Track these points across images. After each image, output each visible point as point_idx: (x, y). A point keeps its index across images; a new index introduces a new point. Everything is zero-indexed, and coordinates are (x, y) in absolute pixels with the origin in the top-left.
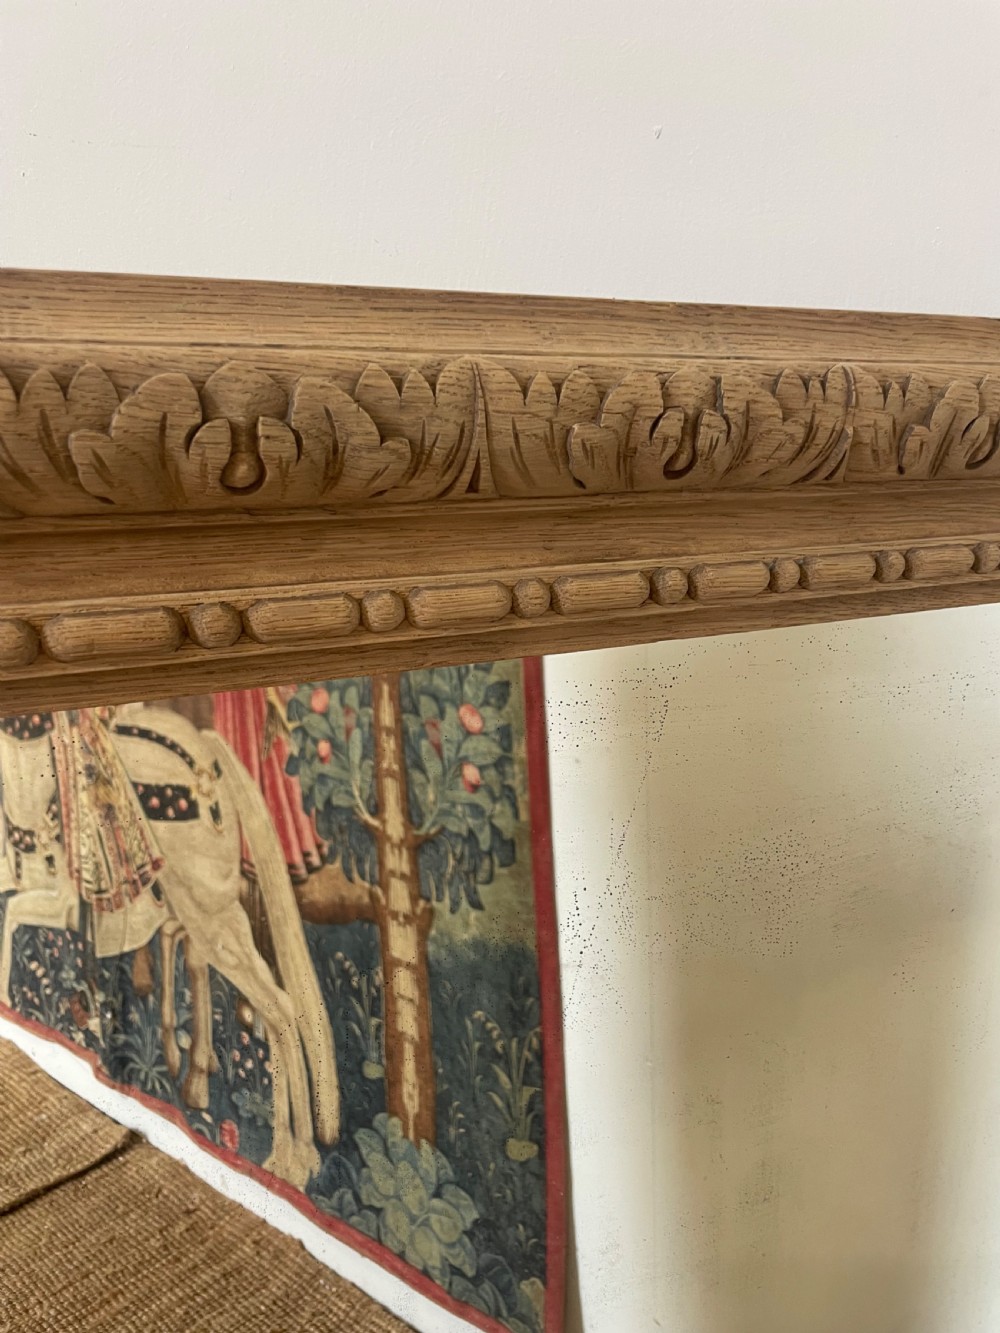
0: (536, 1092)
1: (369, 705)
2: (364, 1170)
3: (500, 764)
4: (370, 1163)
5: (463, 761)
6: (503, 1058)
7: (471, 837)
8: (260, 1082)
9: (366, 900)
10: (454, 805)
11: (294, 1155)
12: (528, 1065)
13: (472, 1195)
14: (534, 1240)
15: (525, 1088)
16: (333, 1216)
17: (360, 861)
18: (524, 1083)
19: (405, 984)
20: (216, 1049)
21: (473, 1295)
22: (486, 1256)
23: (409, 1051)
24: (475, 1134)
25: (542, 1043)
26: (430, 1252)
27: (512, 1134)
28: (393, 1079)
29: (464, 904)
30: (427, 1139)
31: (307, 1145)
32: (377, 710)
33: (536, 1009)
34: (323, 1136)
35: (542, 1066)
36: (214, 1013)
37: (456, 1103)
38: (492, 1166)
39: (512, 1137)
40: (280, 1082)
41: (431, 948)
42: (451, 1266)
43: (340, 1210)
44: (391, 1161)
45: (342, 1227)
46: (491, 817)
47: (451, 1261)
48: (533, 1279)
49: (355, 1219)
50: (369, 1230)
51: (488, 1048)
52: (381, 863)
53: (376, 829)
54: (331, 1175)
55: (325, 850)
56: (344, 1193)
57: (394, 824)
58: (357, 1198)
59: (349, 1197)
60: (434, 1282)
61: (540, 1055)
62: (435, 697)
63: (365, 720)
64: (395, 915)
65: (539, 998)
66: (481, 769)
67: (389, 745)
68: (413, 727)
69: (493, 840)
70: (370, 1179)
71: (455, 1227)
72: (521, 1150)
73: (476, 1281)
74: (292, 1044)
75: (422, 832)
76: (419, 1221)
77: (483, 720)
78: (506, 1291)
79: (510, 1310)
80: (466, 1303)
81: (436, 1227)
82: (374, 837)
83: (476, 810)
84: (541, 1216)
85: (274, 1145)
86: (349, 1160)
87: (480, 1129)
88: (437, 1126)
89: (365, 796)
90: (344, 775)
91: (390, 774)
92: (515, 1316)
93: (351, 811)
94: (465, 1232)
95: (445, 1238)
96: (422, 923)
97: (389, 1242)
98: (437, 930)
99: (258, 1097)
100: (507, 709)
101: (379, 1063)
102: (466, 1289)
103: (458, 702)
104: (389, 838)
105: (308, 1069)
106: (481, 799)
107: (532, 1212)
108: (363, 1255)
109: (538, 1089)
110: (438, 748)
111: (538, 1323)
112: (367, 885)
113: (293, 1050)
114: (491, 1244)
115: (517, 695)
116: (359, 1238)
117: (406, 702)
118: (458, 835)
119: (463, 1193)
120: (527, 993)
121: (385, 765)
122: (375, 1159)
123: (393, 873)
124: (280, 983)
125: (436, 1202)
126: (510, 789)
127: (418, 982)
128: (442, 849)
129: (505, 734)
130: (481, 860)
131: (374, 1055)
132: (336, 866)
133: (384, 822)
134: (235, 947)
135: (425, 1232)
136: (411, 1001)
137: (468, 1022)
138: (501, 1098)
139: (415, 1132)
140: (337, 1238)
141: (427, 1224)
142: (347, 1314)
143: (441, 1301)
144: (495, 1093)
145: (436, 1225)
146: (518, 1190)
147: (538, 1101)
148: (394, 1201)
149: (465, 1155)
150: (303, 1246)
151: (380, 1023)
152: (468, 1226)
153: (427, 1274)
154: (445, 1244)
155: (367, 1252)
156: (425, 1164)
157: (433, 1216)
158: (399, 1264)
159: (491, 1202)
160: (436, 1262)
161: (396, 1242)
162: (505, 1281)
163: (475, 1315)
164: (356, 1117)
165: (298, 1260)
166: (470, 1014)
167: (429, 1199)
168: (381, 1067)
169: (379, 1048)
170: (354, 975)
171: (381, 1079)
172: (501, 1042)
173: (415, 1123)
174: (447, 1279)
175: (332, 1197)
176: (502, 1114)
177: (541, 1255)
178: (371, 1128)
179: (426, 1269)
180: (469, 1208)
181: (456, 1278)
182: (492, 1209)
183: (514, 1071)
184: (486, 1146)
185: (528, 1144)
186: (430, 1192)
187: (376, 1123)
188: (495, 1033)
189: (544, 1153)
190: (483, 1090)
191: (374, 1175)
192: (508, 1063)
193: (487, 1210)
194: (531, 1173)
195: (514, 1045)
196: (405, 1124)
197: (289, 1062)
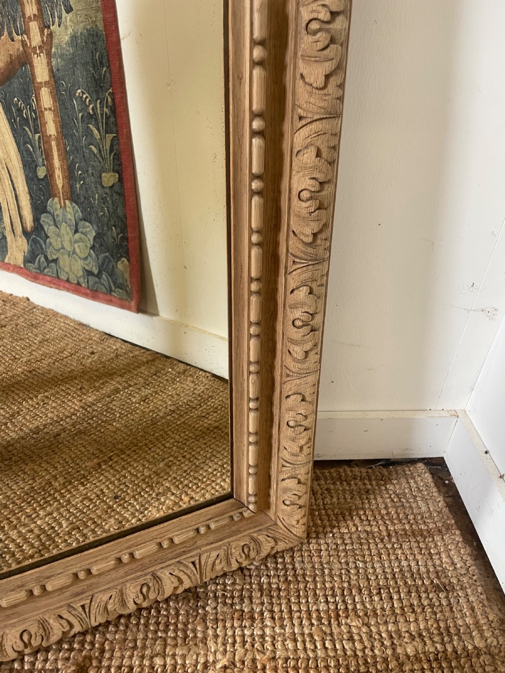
0: (114, 137)
2: (48, 240)
4: (49, 234)
6: (94, 117)
9: (21, 49)
11: (17, 247)
12: (108, 118)
13: (91, 223)
14: (121, 235)
15: (107, 135)
16: (37, 273)
17: (14, 21)
18: (107, 132)
21: (99, 285)
22: (102, 257)
23: (53, 143)
24: (87, 180)
25: (113, 100)
26: (77, 268)
27: (103, 170)
28: (50, 174)
29: (64, 15)
30: (68, 199)
31: (21, 237)
33: (108, 75)
34: (27, 228)
35: (115, 117)
37: (77, 165)
38: (97, 196)
39: (104, 172)
41: (54, 62)
42: (87, 271)
44: (58, 227)
45: (41, 277)
47: (87, 268)
48: (123, 259)
49: (46, 270)
50: (53, 274)
51: (86, 114)
52: (24, 15)
56: (40, 258)
58: (46, 258)
59: (43, 259)
60: (81, 286)
61: (114, 109)
64: (35, 50)
65: (109, 67)
72: (109, 179)
73: (99, 276)
74: (5, 177)
76: (71, 253)
78: (112, 274)
79: (115, 284)
80: (96, 290)
84: (123, 219)
85: (8, 247)
86: (40, 238)
87: (89, 176)
88: (71, 187)
92: (118, 287)
94: (91, 248)
95: (83, 256)
96: (48, 47)
97: (62, 275)
98: (55, 47)
101: (44, 165)
102: (95, 283)
105: (14, 189)
107: (118, 217)
109: (115, 135)
111: (128, 286)
112: (20, 38)
113: (6, 181)
114: (103, 248)
116: (49, 279)
119: (87, 224)
120: (102, 64)
122: (51, 230)
123: (30, 18)
125: (77, 236)
127: (51, 93)
131: (40, 160)
135: (75, 258)
136: (50, 109)
137: (75, 101)
138: (96, 147)
139: (63, 199)
140: (39, 283)
141: (74, 252)
142: (44, 319)
143: (86, 295)
144: (93, 145)
145: (78, 251)
146: (111, 206)
147: (115, 143)
148: (62, 250)
149: (85, 198)
150: (28, 300)
151: (40, 136)
152: (92, 243)
153: (79, 284)
154: (83, 259)
155: (53, 285)
156: (69, 216)
157: (76, 245)
158: (67, 285)
159: (99, 220)
160: (81, 273)
161: (65, 274)
162: (111, 267)
163: (101, 296)
164: (39, 208)
165: (25, 304)
166: (75, 95)
167: (73, 236)
168: (44, 167)
169: (42, 154)
170: (24, 109)
171: (46, 176)
172: (91, 106)
173: (63, 194)
174: (86, 280)
175: (35, 262)
176: (98, 158)
177: (125, 243)
178: (47, 212)
179: (78, 281)
180: (90, 231)
181: (90, 278)
182: (100, 225)
183: (100, 125)
184: (93, 186)
185: (113, 174)
186: (73, 231)
187: (48, 207)
188: (88, 100)
189: (122, 179)
190: (87, 146)
191: (52, 241)
192: (96, 120)
193: (98, 227)
194: (116, 192)
195: (98, 106)
196: (59, 198)
197: (6, 190)
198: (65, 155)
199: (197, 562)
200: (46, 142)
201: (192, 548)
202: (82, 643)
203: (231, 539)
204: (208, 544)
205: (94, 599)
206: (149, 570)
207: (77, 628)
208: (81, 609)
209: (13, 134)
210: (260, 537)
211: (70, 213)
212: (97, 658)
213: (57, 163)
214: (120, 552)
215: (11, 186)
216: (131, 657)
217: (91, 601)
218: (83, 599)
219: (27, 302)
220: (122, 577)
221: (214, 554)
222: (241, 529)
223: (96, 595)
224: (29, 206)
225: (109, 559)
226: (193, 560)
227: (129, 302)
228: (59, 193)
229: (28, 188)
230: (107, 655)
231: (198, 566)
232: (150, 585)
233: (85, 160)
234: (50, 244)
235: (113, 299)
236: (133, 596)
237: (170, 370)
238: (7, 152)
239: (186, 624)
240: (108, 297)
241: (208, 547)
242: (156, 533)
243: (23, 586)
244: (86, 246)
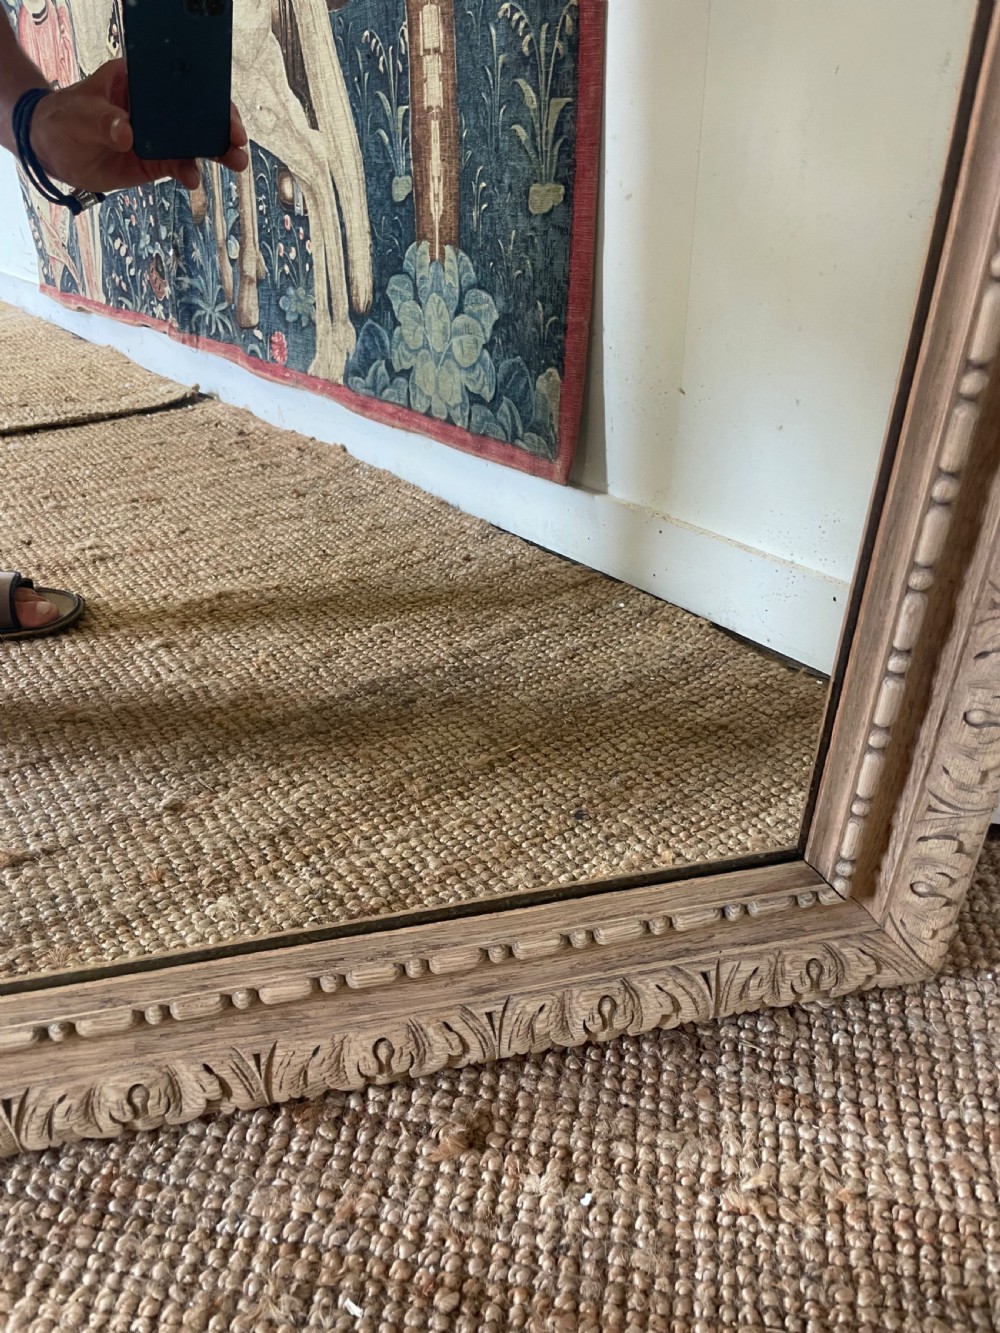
0: (568, 104)
2: (398, 329)
4: (400, 320)
6: (530, 62)
8: (301, 272)
11: (334, 343)
12: (559, 62)
13: (492, 293)
14: (554, 318)
15: (553, 101)
16: (368, 396)
18: (553, 94)
19: (430, 27)
20: (263, 249)
21: (492, 425)
22: (505, 365)
23: (435, 125)
24: (497, 200)
25: (576, 22)
26: (452, 389)
27: (535, 178)
28: (418, 194)
30: (450, 242)
31: (344, 323)
34: (358, 304)
35: (576, 61)
36: (259, 203)
37: (479, 170)
38: (513, 235)
39: (536, 182)
40: (318, 260)
42: (470, 394)
43: (374, 388)
44: (420, 304)
45: (376, 404)
47: (471, 388)
48: (550, 370)
49: (387, 392)
50: (399, 399)
51: (513, 56)
54: (366, 349)
56: (377, 367)
58: (389, 366)
59: (383, 369)
60: (455, 425)
61: (575, 42)
72: (544, 197)
73: (493, 404)
74: (327, 200)
76: (443, 356)
78: (523, 402)
79: (525, 422)
80: (484, 435)
81: (457, 353)
84: (562, 284)
85: (318, 344)
86: (381, 325)
87: (502, 191)
88: (461, 217)
92: (532, 430)
94: (485, 346)
95: (466, 363)
97: (418, 403)
99: (301, 291)
101: (408, 173)
102: (485, 419)
105: (342, 225)
107: (553, 280)
109: (569, 99)
111: (552, 426)
113: (328, 208)
114: (510, 346)
116: (390, 409)
119: (484, 295)
122: (406, 310)
124: (314, 125)
125: (460, 320)
127: (443, 15)
131: (402, 163)
134: (272, 100)
135: (448, 367)
136: (436, 51)
137: (493, 31)
138: (525, 128)
139: (440, 243)
140: (371, 418)
141: (449, 355)
142: (375, 488)
143: (461, 444)
144: (520, 123)
145: (457, 351)
146: (540, 258)
147: (568, 117)
148: (423, 351)
149: (487, 239)
150: (345, 450)
151: (407, 110)
152: (488, 335)
153: (450, 421)
154: (466, 369)
155: (397, 423)
156: (449, 279)
157: (455, 341)
158: (425, 423)
159: (511, 287)
160: (458, 399)
161: (424, 400)
162: (522, 386)
163: (493, 447)
164: (387, 264)
165: (338, 458)
166: (495, 15)
167: (452, 321)
168: (409, 178)
169: (407, 150)
170: (381, 54)
171: (410, 196)
172: (528, 38)
173: (440, 232)
174: (467, 413)
175: (366, 375)
176: (526, 152)
177: (560, 337)
178: (402, 272)
179: (449, 415)
180: (488, 309)
181: (476, 407)
182: (511, 297)
183: (542, 78)
184: (508, 212)
185: (554, 186)
186: (452, 312)
187: (406, 262)
188: (522, 25)
189: (572, 196)
190: (506, 126)
191: (405, 331)
192: (535, 67)
193: (507, 301)
194: (554, 227)
195: (543, 36)
196: (432, 241)
197: (325, 226)
198: (455, 146)
199: (713, 974)
200: (420, 123)
201: (702, 946)
202: (475, 1085)
203: (784, 943)
204: (734, 945)
205: (510, 1006)
206: (617, 972)
207: (475, 1055)
208: (485, 1020)
209: (353, 109)
210: (845, 951)
211: (450, 272)
212: (502, 1118)
213: (435, 165)
214: (569, 925)
215: (337, 218)
216: (568, 1130)
217: (505, 1009)
218: (490, 1000)
219: (343, 454)
220: (564, 976)
221: (747, 967)
222: (807, 928)
223: (515, 999)
224: (368, 259)
225: (547, 935)
226: (704, 969)
227: (550, 461)
228: (432, 231)
229: (371, 222)
230: (522, 1118)
231: (713, 984)
232: (619, 1001)
233: (499, 158)
234: (401, 338)
235: (518, 453)
236: (583, 1015)
237: (622, 605)
238: (336, 147)
239: (676, 1091)
240: (509, 450)
241: (736, 951)
242: (641, 901)
243: (389, 954)
244: (476, 342)
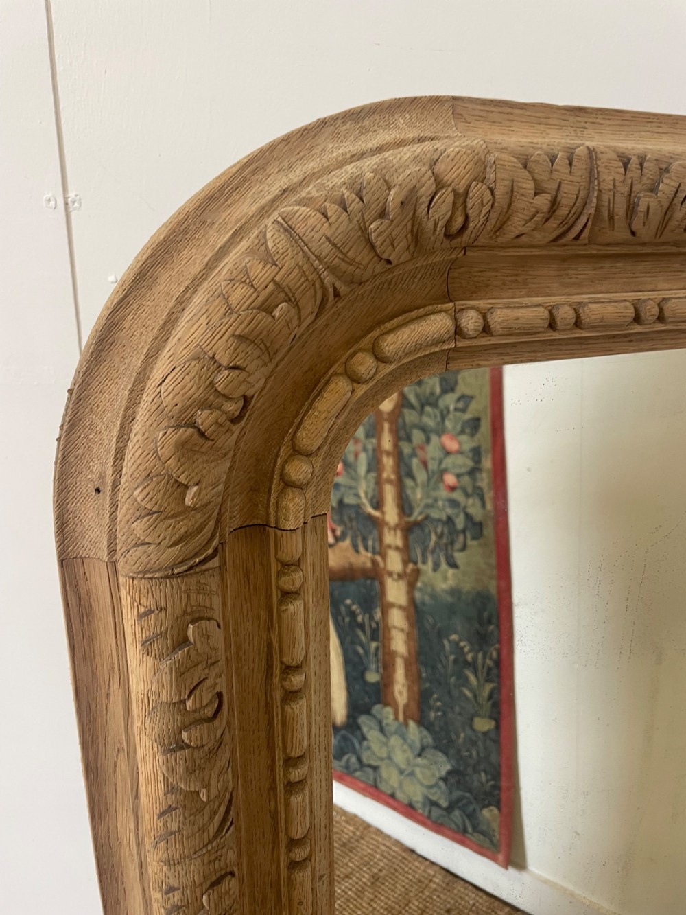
0: (495, 687)
1: (373, 436)
2: (365, 743)
3: (472, 472)
4: (369, 737)
5: (443, 472)
6: (473, 665)
7: (450, 521)
9: (369, 564)
10: (436, 500)
12: (490, 669)
13: (446, 754)
14: (492, 782)
15: (487, 684)
16: (343, 772)
17: (365, 540)
18: (488, 680)
19: (397, 619)
21: (447, 819)
22: (457, 794)
24: (450, 715)
25: (499, 654)
26: (414, 792)
27: (476, 714)
28: (385, 685)
29: (444, 566)
30: (412, 719)
32: (379, 440)
33: (496, 633)
34: (335, 722)
35: (499, 670)
37: (435, 696)
38: (462, 735)
39: (477, 716)
41: (418, 595)
42: (430, 800)
43: (347, 769)
44: (385, 735)
45: (349, 779)
46: (465, 508)
47: (431, 797)
48: (492, 807)
49: (358, 774)
50: (368, 780)
51: (461, 659)
52: (381, 540)
53: (378, 518)
54: (342, 746)
55: (338, 533)
56: (350, 757)
57: (391, 514)
58: (359, 760)
59: (354, 760)
60: (417, 811)
61: (498, 663)
62: (424, 429)
63: (370, 447)
64: (390, 574)
65: (498, 626)
66: (458, 476)
67: (388, 462)
68: (406, 449)
69: (466, 522)
70: (369, 748)
71: (433, 775)
72: (483, 725)
73: (449, 809)
75: (412, 519)
76: (407, 772)
77: (460, 444)
78: (471, 816)
79: (475, 828)
80: (441, 824)
81: (419, 775)
82: (377, 524)
83: (454, 503)
84: (497, 767)
86: (354, 737)
87: (453, 712)
88: (421, 711)
89: (369, 496)
90: (353, 483)
91: (389, 481)
92: (479, 833)
93: (358, 507)
94: (441, 779)
95: (426, 783)
96: (412, 578)
97: (383, 787)
98: (423, 582)
100: (478, 436)
101: (377, 671)
102: (441, 816)
103: (441, 432)
104: (387, 524)
106: (458, 496)
107: (490, 764)
108: (365, 795)
109: (496, 685)
110: (425, 464)
111: (494, 836)
112: (370, 555)
114: (460, 785)
115: (485, 427)
116: (361, 785)
117: (402, 433)
118: (439, 520)
119: (440, 754)
120: (490, 622)
121: (385, 475)
122: (373, 735)
123: (389, 547)
125: (419, 760)
126: (480, 488)
127: (408, 618)
128: (427, 530)
129: (476, 453)
130: (457, 536)
131: (373, 666)
132: (347, 542)
133: (383, 513)
135: (410, 780)
136: (402, 630)
137: (446, 643)
138: (469, 691)
139: (404, 716)
140: (346, 785)
141: (412, 774)
143: (422, 823)
144: (466, 688)
146: (481, 750)
147: (495, 692)
148: (387, 761)
149: (442, 729)
151: (378, 645)
152: (443, 774)
153: (411, 806)
154: (426, 786)
155: (368, 795)
156: (411, 736)
157: (417, 769)
158: (391, 801)
159: (461, 759)
160: (419, 799)
161: (388, 787)
162: (471, 809)
163: (448, 832)
164: (359, 707)
166: (447, 637)
167: (414, 758)
168: (378, 674)
169: (377, 662)
170: (359, 614)
171: (378, 683)
172: (470, 655)
173: (404, 710)
174: (427, 809)
175: (341, 760)
176: (470, 702)
177: (497, 792)
178: (370, 715)
179: (410, 803)
180: (443, 762)
181: (434, 808)
182: (461, 763)
183: (479, 673)
184: (457, 723)
185: (488, 721)
186: (415, 754)
187: (374, 712)
188: (467, 649)
189: (499, 726)
190: (456, 686)
191: (372, 745)
192: (475, 668)
193: (458, 763)
194: (489, 739)
195: (480, 656)
196: (396, 711)
198: (413, 678)
200: (388, 656)
211: (413, 734)
227: (495, 852)
228: (397, 706)
233: (450, 697)
235: (468, 840)
240: (460, 836)
